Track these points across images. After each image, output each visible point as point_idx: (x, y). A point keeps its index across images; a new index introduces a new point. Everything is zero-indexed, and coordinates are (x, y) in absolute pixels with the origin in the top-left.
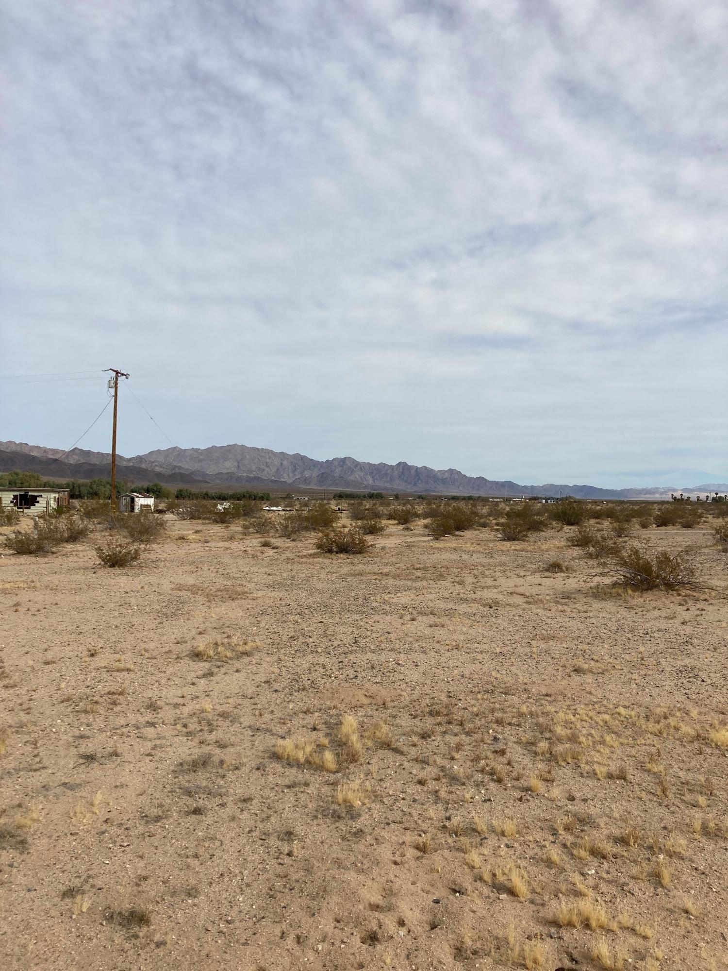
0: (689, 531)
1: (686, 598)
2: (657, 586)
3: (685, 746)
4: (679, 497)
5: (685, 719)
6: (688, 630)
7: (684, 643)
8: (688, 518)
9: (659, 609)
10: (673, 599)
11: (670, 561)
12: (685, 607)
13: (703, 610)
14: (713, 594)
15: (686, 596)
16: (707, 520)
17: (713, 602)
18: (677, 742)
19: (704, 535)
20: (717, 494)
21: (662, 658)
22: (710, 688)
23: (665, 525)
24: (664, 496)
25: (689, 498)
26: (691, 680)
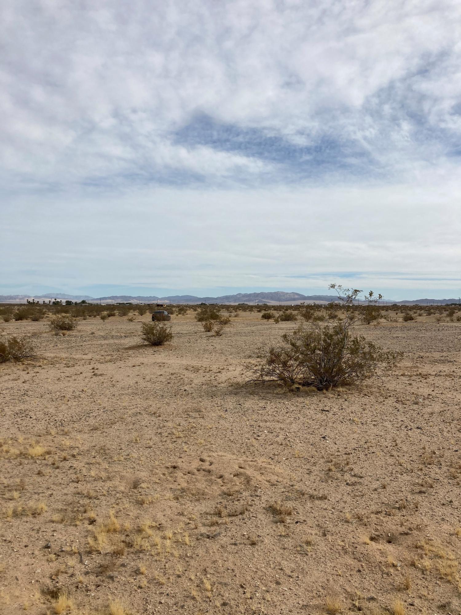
0: (36, 323)
1: (28, 366)
2: (8, 360)
3: (11, 462)
4: (32, 301)
5: (14, 444)
6: (26, 386)
7: (22, 395)
8: (36, 314)
9: (9, 375)
10: (19, 367)
11: (17, 342)
12: (26, 372)
13: (38, 372)
14: (45, 362)
15: (28, 364)
16: (48, 316)
17: (45, 367)
18: (7, 461)
19: (44, 325)
20: (55, 299)
21: (6, 406)
22: (34, 422)
23: (21, 320)
24: (22, 301)
25: (38, 302)
26: (23, 418)
